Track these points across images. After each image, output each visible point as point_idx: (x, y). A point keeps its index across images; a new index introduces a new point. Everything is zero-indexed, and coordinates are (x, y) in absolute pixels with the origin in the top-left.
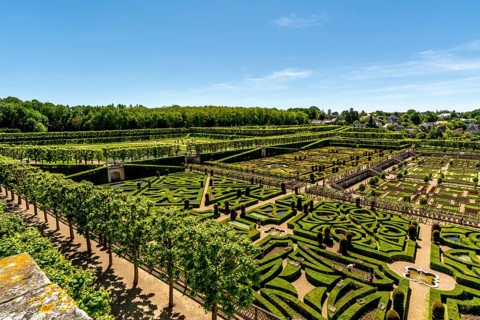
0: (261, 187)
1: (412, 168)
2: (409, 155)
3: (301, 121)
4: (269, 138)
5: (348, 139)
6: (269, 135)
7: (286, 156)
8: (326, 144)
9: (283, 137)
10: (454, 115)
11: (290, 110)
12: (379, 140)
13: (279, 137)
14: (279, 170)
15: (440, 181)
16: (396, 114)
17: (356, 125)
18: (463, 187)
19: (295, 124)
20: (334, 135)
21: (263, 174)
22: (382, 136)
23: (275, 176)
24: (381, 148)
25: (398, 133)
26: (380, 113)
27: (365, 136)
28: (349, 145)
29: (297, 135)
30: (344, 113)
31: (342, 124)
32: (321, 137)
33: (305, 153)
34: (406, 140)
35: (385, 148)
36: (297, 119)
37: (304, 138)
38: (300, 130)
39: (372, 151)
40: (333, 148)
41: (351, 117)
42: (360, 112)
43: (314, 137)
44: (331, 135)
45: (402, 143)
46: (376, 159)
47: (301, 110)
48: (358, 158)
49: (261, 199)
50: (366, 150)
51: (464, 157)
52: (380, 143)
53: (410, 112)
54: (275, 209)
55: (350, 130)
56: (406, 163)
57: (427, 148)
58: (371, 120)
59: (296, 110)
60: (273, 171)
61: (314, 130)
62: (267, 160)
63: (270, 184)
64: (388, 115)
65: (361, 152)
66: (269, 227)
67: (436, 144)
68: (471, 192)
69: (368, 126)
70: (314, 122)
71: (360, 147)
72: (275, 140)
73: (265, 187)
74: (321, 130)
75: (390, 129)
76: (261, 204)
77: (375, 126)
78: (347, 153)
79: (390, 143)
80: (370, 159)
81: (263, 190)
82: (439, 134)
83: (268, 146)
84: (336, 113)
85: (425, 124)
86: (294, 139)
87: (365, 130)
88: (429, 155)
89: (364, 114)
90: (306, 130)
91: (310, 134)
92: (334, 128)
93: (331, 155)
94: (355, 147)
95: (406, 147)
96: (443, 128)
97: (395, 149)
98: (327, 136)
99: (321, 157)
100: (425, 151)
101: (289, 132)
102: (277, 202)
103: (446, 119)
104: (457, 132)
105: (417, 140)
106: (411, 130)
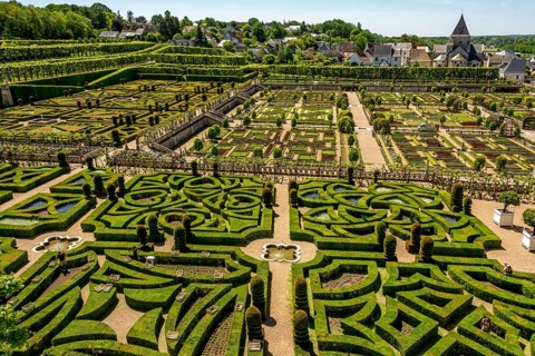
0: (16, 166)
1: (262, 108)
2: (256, 89)
3: (78, 34)
4: (15, 65)
5: (168, 66)
6: (13, 60)
7: (59, 101)
8: (133, 76)
9: (45, 62)
10: (304, 28)
11: (51, 7)
12: (214, 66)
13: (38, 63)
14: (48, 130)
15: (294, 124)
16: (234, 24)
17: (180, 41)
18: (318, 127)
19: (67, 37)
20: (145, 58)
21: (14, 141)
22: (218, 61)
23: (42, 141)
24: (218, 80)
25: (238, 55)
26: (210, 22)
27: (194, 61)
28: (171, 76)
29: (74, 59)
30: (156, 19)
31: (154, 40)
32: (122, 62)
33: (96, 94)
34: (250, 66)
35: (225, 80)
36: (70, 26)
37: (89, 65)
38: (79, 50)
39: (207, 85)
40: (146, 82)
41: (168, 27)
42: (180, 19)
43: (109, 63)
44: (139, 60)
45: (246, 71)
46: (213, 99)
47: (74, 8)
48: (187, 98)
49: (17, 190)
50: (198, 84)
51: (317, 87)
52: (216, 72)
53: (253, 21)
54: (52, 203)
55: (170, 50)
56: (253, 102)
57: (277, 77)
58: (200, 35)
59: (64, 8)
60: (36, 132)
61: (106, 50)
62: (18, 111)
63: (32, 158)
64: (223, 25)
65: (191, 87)
66: (45, 238)
67: (286, 71)
68: (328, 134)
69: (196, 43)
70: (104, 34)
71: (189, 79)
72: (30, 69)
73: (24, 165)
74: (120, 49)
75: (228, 48)
76: (19, 199)
77: (206, 44)
78: (169, 91)
79: (230, 72)
80: (204, 98)
81: (19, 173)
82: (289, 57)
83: (15, 82)
84: (142, 19)
85: (271, 42)
86: (69, 67)
87: (193, 51)
88: (280, 88)
89: (187, 22)
90: (90, 49)
91: (99, 57)
92: (142, 47)
93: (144, 94)
94: (180, 79)
95: (252, 77)
96: (293, 47)
97: (237, 80)
98: (131, 60)
100: (275, 82)
101: (57, 54)
102: (53, 190)
103: (296, 34)
104: (308, 53)
105: (264, 66)
106: (255, 51)
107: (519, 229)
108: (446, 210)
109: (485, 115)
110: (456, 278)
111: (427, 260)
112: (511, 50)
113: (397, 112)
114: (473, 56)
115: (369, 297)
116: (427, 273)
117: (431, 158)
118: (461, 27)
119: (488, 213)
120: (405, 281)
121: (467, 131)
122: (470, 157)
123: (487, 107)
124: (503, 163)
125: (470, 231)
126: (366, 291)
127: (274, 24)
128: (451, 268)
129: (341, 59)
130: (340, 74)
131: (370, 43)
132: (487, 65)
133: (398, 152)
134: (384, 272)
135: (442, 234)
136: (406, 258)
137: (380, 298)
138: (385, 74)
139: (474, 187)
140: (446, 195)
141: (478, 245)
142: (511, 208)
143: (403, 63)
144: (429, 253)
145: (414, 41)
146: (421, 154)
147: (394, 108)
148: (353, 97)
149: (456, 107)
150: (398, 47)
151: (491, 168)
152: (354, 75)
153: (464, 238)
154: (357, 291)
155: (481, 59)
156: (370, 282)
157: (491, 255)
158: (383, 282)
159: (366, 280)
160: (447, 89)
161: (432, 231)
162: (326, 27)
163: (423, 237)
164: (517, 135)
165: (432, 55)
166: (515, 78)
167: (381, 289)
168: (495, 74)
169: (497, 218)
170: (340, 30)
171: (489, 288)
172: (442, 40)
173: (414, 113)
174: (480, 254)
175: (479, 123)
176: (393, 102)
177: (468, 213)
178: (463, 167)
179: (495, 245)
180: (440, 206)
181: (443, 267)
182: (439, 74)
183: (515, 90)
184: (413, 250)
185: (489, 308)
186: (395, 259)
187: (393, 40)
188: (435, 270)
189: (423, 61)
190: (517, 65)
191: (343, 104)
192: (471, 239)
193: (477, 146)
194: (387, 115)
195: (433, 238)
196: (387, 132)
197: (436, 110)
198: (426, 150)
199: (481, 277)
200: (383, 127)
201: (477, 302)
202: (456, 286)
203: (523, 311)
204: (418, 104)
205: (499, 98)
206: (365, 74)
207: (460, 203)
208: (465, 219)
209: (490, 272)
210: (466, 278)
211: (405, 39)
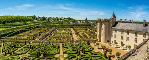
0: (19, 44)
1: (58, 31)
2: (57, 28)
3: (31, 20)
4: (22, 26)
5: (43, 25)
6: (22, 25)
7: (26, 32)
8: (38, 27)
9: (26, 26)
10: (64, 19)
11: (28, 16)
12: (50, 25)
13: (25, 26)
15: (63, 34)
16: (54, 18)
17: (45, 21)
18: (67, 34)
19: (29, 21)
21: (19, 39)
22: (51, 24)
23: (23, 39)
24: (51, 27)
25: (54, 23)
26: (50, 18)
27: (47, 24)
28: (43, 27)
30: (42, 17)
31: (41, 21)
32: (36, 25)
33: (32, 30)
34: (56, 24)
35: (52, 27)
36: (30, 19)
37: (31, 26)
38: (31, 23)
39: (49, 28)
40: (39, 28)
41: (44, 19)
42: (46, 17)
43: (34, 25)
44: (39, 24)
45: (55, 25)
46: (50, 30)
47: (31, 16)
48: (46, 30)
49: (19, 48)
50: (47, 28)
51: (66, 28)
52: (50, 26)
53: (57, 17)
54: (24, 50)
55: (44, 22)
56: (56, 30)
57: (60, 26)
58: (48, 20)
59: (29, 16)
60: (23, 38)
61: (34, 23)
62: (20, 34)
63: (21, 42)
64: (52, 18)
65: (46, 28)
66: (22, 55)
67: (62, 25)
68: (68, 35)
69: (48, 21)
70: (34, 20)
71: (46, 27)
72: (23, 27)
73: (20, 44)
74: (36, 23)
75: (53, 22)
77: (49, 21)
78: (43, 29)
80: (48, 30)
81: (19, 45)
82: (62, 23)
83: (21, 29)
84: (40, 17)
85: (59, 21)
86: (29, 26)
87: (47, 22)
88: (60, 28)
89: (47, 18)
90: (32, 23)
92: (39, 22)
93: (39, 30)
94: (45, 27)
95: (56, 26)
96: (63, 21)
97: (54, 27)
98: (38, 24)
99: (36, 31)
100: (60, 27)
101: (27, 24)
102: (24, 48)
103: (63, 19)
104: (65, 22)
105: (58, 24)
106: (57, 22)
107: (96, 46)
108: (87, 45)
109: (90, 31)
110: (89, 55)
111: (85, 53)
112: (92, 22)
113: (79, 31)
114: (88, 23)
116: (85, 55)
117: (84, 38)
118: (86, 19)
119: (92, 44)
120: (82, 57)
121: (88, 33)
122: (89, 37)
123: (90, 29)
124: (93, 37)
125: (90, 48)
127: (60, 18)
128: (88, 54)
129: (70, 23)
130: (70, 25)
131: (74, 21)
132: (90, 24)
133: (79, 37)
134: (79, 57)
135: (86, 49)
136: (82, 54)
138: (77, 25)
139: (90, 41)
140: (86, 43)
141: (91, 49)
142: (95, 43)
143: (79, 24)
144: (85, 52)
145: (81, 21)
146: (82, 37)
147: (78, 30)
148: (72, 29)
149: (87, 30)
150: (78, 21)
151: (92, 38)
152: (72, 26)
153: (89, 49)
155: (89, 23)
157: (93, 50)
159: (76, 58)
160: (85, 27)
161: (85, 49)
162: (68, 18)
163: (84, 50)
164: (94, 33)
165: (83, 23)
166: (93, 26)
167: (79, 59)
168: (91, 25)
169: (93, 45)
170: (70, 19)
171: (94, 55)
172: (84, 21)
173: (81, 31)
174: (92, 51)
175: (90, 32)
176: (78, 29)
177: (90, 45)
178: (88, 38)
179: (93, 49)
180: (86, 45)
181: (87, 54)
182: (84, 25)
183: (94, 27)
184: (83, 52)
186: (80, 54)
187: (77, 20)
188: (86, 55)
189: (82, 23)
190: (93, 24)
191: (70, 30)
192: (90, 49)
193: (90, 35)
194: (77, 31)
195: (85, 50)
196: (77, 34)
197: (84, 30)
198: (83, 36)
199: (92, 54)
200: (77, 33)
201: (92, 58)
203: (98, 57)
204: (82, 30)
205: (92, 28)
206: (74, 25)
207: (88, 44)
208: (89, 46)
210: (90, 55)
211: (79, 20)
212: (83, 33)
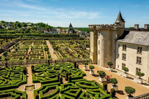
1: (21, 45)
2: (19, 40)
10: (32, 24)
12: (5, 34)
15: (32, 49)
16: (11, 23)
18: (39, 50)
22: (6, 33)
24: (6, 38)
25: (13, 31)
26: (3, 22)
34: (17, 34)
35: (8, 38)
39: (2, 39)
45: (16, 35)
46: (5, 43)
51: (37, 39)
52: (5, 36)
53: (17, 22)
56: (18, 44)
64: (7, 23)
67: (28, 35)
68: (41, 52)
75: (9, 29)
77: (2, 28)
79: (10, 36)
80: (2, 44)
82: (29, 32)
85: (23, 28)
88: (27, 40)
95: (18, 37)
96: (30, 29)
97: (13, 38)
100: (25, 38)
103: (30, 26)
104: (34, 30)
105: (21, 34)
106: (18, 30)
107: (89, 70)
108: (73, 68)
109: (78, 45)
110: (77, 85)
111: (70, 82)
112: (81, 31)
113: (59, 45)
114: (74, 32)
115: (57, 95)
116: (71, 85)
117: (68, 56)
118: (71, 26)
119: (82, 67)
120: (66, 89)
121: (75, 49)
122: (76, 55)
123: (78, 43)
124: (83, 56)
125: (79, 73)
126: (56, 94)
127: (24, 23)
128: (76, 83)
129: (43, 32)
130: (44, 36)
131: (50, 28)
132: (77, 34)
133: (60, 55)
134: (60, 87)
135: (73, 74)
136: (65, 82)
137: (60, 95)
138: (55, 36)
139: (78, 62)
140: (73, 64)
141: (81, 76)
142: (87, 66)
143: (59, 33)
144: (71, 80)
145: (61, 28)
146: (66, 55)
147: (58, 44)
148: (47, 41)
149: (72, 43)
150: (57, 30)
151: (81, 57)
152: (47, 36)
153: (78, 74)
154: (54, 94)
155: (76, 32)
156: (57, 91)
157: (84, 78)
158: (60, 90)
159: (56, 91)
160: (70, 39)
161: (70, 74)
162: (38, 24)
163: (69, 76)
164: (85, 49)
165: (65, 32)
166: (83, 37)
167: (60, 92)
168: (79, 35)
169: (84, 69)
170: (43, 25)
171: (85, 86)
172: (67, 28)
173: (63, 45)
174: (82, 78)
175: (77, 47)
176: (58, 43)
177: (78, 68)
178: (76, 57)
179: (85, 75)
180: (72, 67)
181: (74, 83)
182: (67, 36)
183: (83, 39)
184: (67, 80)
185: (85, 91)
186: (63, 83)
187: (55, 28)
188: (73, 84)
189: (63, 33)
190: (83, 34)
191: (45, 43)
192: (79, 74)
193: (78, 52)
194: (57, 46)
195: (71, 76)
196: (57, 50)
197: (68, 44)
198: (67, 54)
199: (82, 83)
200: (56, 49)
201: (83, 90)
202: (78, 87)
203: (92, 90)
204: (64, 43)
205: (81, 41)
206: (50, 36)
207: (76, 66)
208: (78, 70)
209: (85, 82)
210: (80, 85)
211: (59, 28)
212: (67, 49)
